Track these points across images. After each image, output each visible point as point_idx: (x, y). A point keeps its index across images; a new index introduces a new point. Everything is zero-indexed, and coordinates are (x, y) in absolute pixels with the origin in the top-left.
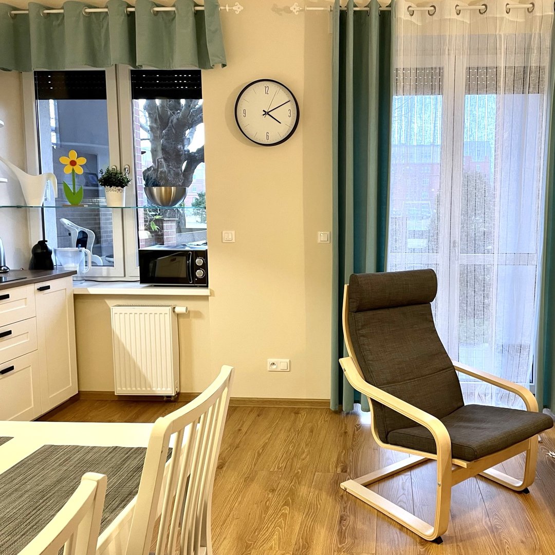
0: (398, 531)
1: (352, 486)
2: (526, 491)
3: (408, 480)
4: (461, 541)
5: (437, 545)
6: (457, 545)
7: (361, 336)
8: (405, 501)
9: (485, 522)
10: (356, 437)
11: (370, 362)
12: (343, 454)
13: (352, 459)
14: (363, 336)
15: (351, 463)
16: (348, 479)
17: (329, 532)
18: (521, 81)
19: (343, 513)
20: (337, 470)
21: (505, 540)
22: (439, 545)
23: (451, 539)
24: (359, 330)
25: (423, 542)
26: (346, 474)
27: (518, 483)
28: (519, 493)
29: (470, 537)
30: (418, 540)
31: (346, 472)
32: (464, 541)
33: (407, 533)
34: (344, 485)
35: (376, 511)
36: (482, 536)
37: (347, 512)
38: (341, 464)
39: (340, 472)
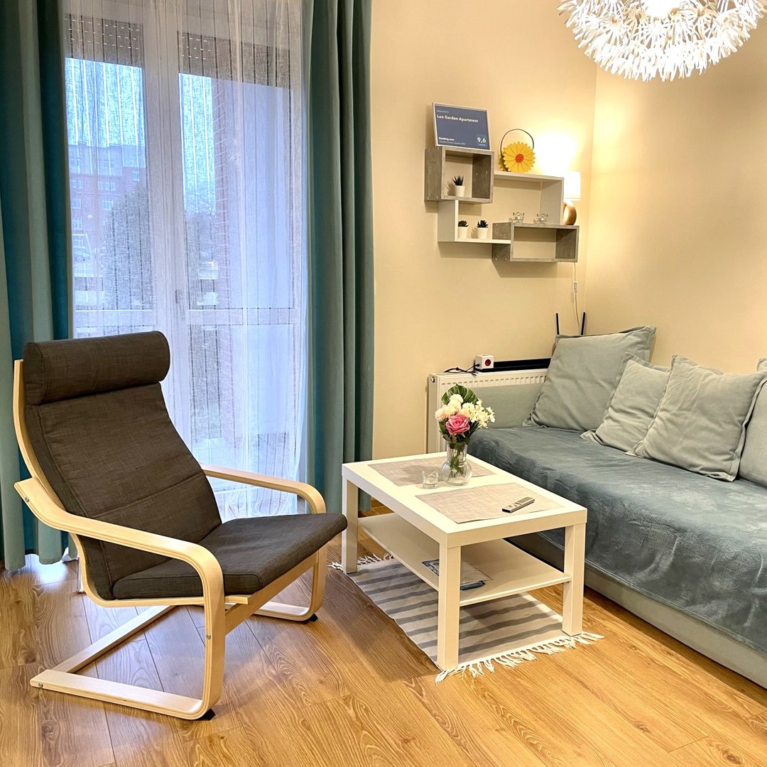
0: (144, 722)
1: (50, 679)
2: (314, 618)
3: (143, 647)
4: (241, 706)
5: (207, 722)
6: (237, 713)
7: (53, 442)
8: (144, 677)
9: (269, 672)
10: (39, 605)
11: (72, 481)
12: (22, 636)
13: (41, 639)
14: (56, 441)
15: (41, 646)
16: (42, 671)
17: (28, 755)
18: (264, 66)
19: (45, 721)
20: (17, 662)
21: (299, 686)
22: (211, 721)
23: (225, 708)
24: (48, 433)
25: (186, 723)
26: (34, 663)
27: (302, 611)
28: (305, 623)
29: (252, 697)
30: (177, 723)
31: (34, 660)
32: (245, 704)
33: (159, 721)
34: (35, 681)
35: (101, 704)
36: (267, 690)
37: (51, 719)
38: (23, 651)
39: (23, 664)
